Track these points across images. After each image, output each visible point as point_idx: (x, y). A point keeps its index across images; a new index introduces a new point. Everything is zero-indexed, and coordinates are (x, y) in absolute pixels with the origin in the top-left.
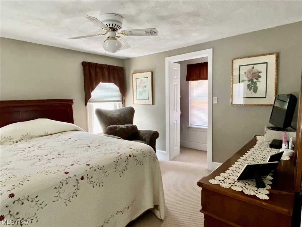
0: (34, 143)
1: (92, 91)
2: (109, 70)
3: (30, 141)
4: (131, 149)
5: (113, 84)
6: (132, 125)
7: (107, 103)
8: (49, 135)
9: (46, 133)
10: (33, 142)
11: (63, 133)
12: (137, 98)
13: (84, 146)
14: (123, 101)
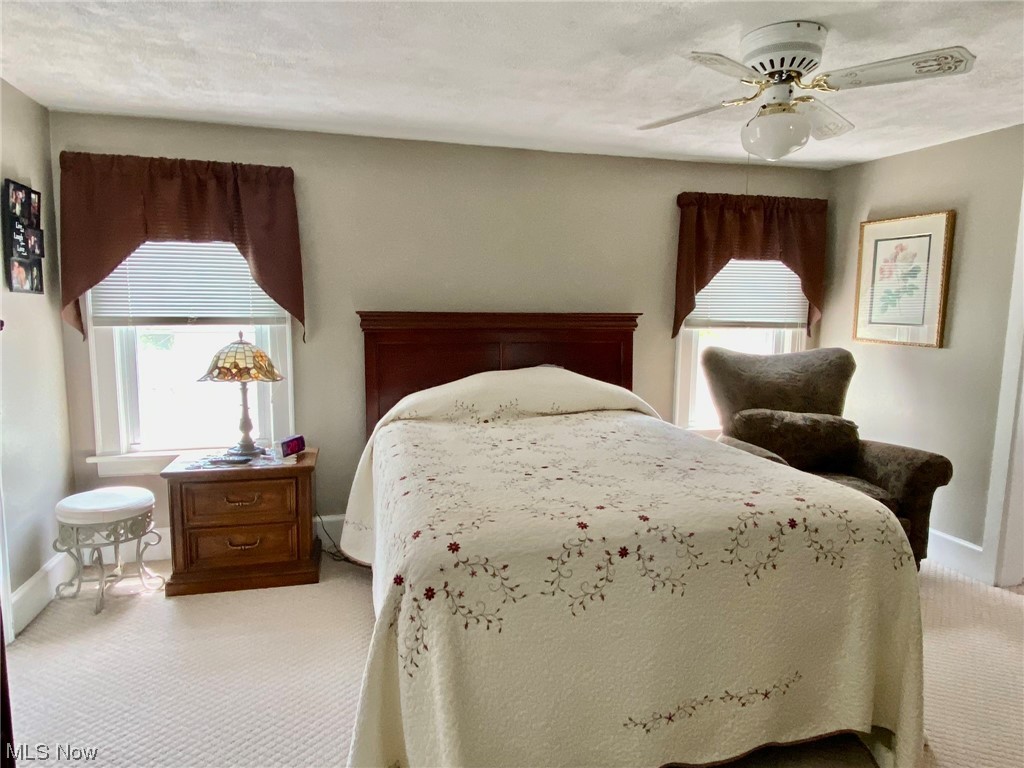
0: (522, 431)
1: (698, 290)
2: (771, 212)
3: (515, 422)
4: (803, 500)
5: (780, 263)
6: (837, 417)
7: (748, 330)
8: (562, 414)
9: (556, 407)
10: (521, 427)
11: (599, 413)
12: (870, 316)
13: (648, 461)
14: (812, 325)
